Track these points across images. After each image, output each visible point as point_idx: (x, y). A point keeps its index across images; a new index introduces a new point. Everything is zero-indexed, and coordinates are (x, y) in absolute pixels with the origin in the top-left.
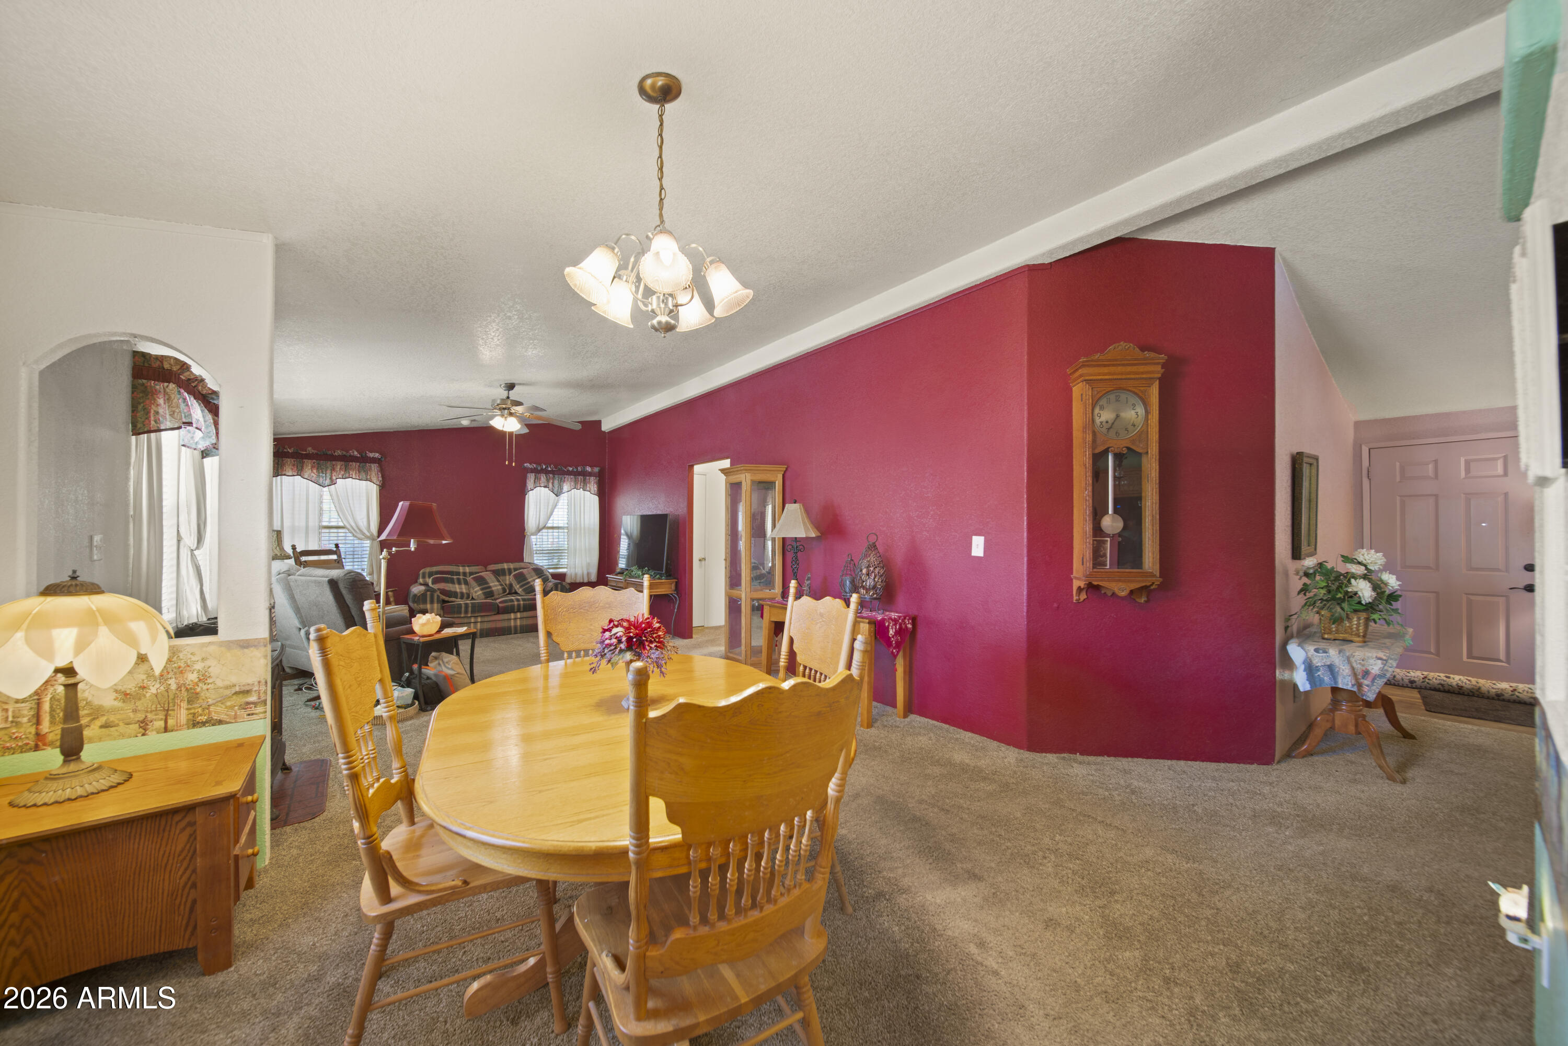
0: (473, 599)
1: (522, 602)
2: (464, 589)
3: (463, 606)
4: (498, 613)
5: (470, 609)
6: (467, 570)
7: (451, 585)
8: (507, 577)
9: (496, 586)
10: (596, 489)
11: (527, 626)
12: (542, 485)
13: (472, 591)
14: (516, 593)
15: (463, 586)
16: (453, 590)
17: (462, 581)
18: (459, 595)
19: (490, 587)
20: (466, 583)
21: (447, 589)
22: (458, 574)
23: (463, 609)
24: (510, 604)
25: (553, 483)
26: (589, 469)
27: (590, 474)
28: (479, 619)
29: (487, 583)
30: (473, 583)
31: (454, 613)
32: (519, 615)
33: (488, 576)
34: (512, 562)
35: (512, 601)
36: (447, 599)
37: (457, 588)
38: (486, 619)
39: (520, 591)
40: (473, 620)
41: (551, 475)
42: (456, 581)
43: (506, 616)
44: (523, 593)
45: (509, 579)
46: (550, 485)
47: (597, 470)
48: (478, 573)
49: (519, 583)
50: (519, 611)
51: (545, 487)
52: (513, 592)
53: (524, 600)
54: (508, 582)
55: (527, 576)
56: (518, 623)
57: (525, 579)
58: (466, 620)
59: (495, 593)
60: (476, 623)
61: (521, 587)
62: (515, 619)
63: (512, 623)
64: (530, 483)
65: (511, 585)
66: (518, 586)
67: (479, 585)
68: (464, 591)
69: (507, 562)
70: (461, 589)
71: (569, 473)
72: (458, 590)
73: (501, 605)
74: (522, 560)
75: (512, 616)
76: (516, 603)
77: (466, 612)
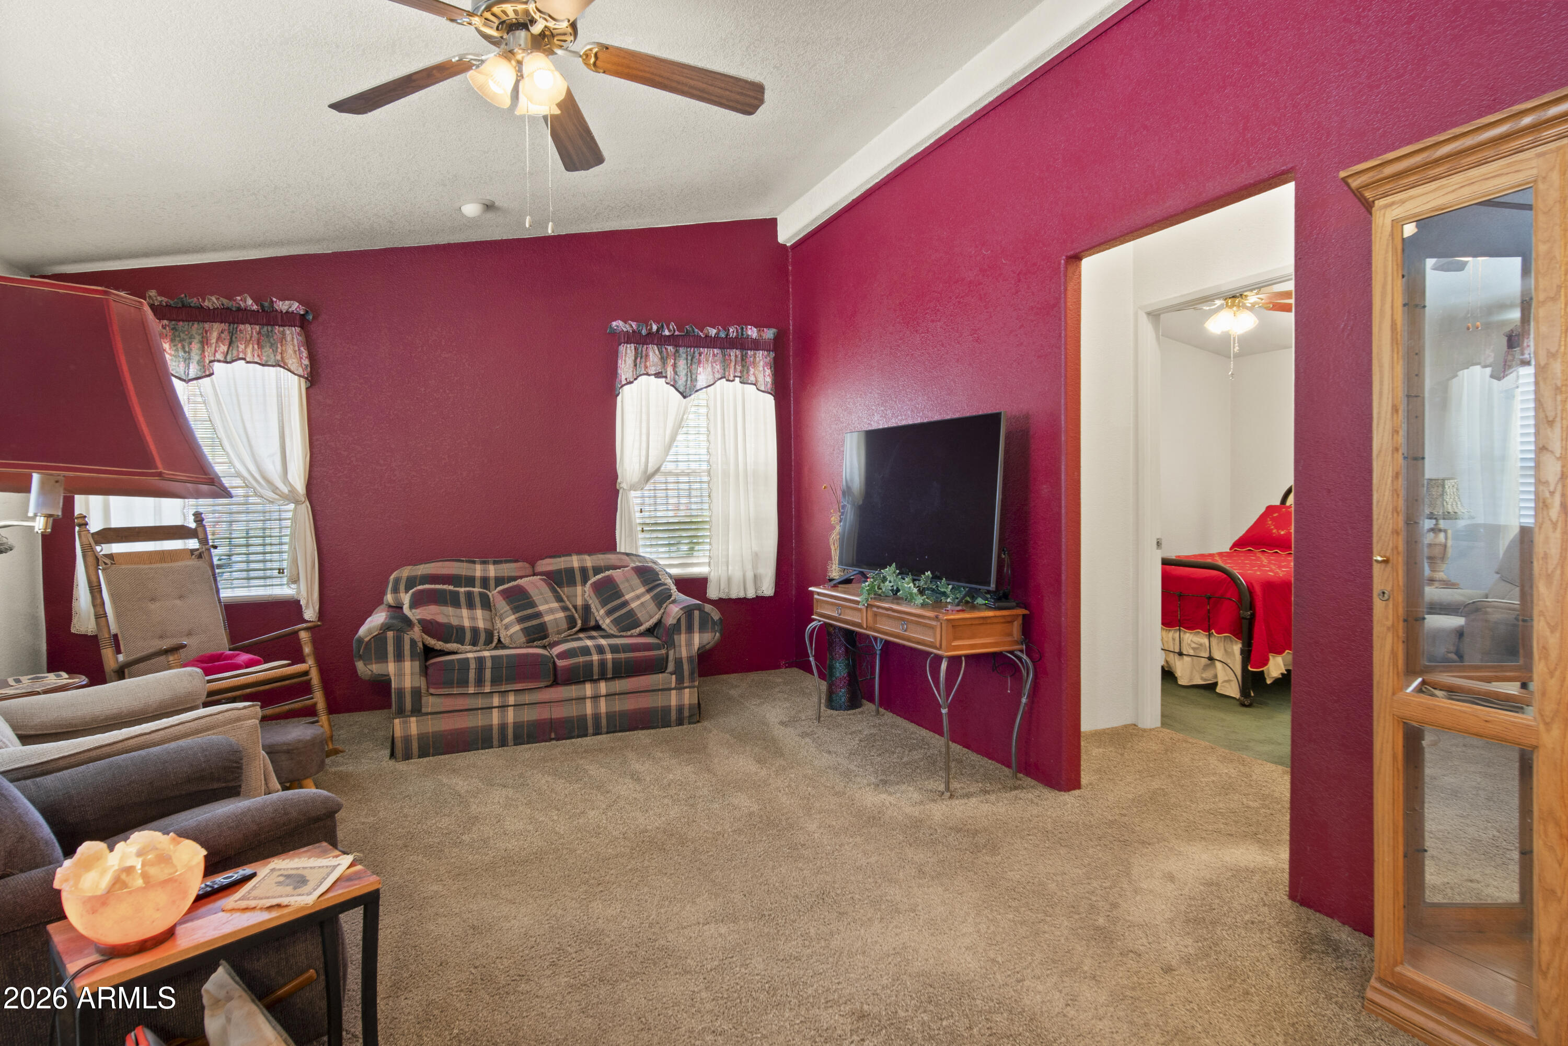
0: (500, 645)
1: (609, 656)
2: (480, 619)
3: (473, 665)
4: (555, 683)
5: (488, 674)
6: (492, 571)
7: (450, 610)
8: (579, 589)
9: (551, 611)
10: (769, 379)
11: (622, 714)
12: (652, 370)
13: (498, 625)
14: (598, 627)
15: (479, 613)
16: (455, 622)
17: (477, 600)
18: (468, 636)
19: (538, 615)
20: (486, 604)
21: (441, 619)
22: (470, 581)
23: (472, 675)
24: (581, 659)
25: (675, 366)
26: (752, 332)
27: (756, 345)
28: (511, 699)
29: (532, 605)
30: (501, 605)
31: (450, 684)
32: (603, 687)
33: (535, 586)
34: (590, 552)
35: (586, 651)
36: (438, 645)
37: (464, 618)
38: (527, 698)
39: (606, 623)
40: (496, 701)
41: (670, 349)
42: (463, 599)
43: (572, 691)
44: (613, 630)
45: (582, 594)
46: (670, 370)
47: (769, 334)
48: (515, 578)
49: (604, 603)
50: (603, 677)
51: (658, 375)
52: (591, 627)
53: (614, 649)
54: (579, 602)
55: (623, 587)
56: (603, 707)
57: (618, 594)
58: (480, 702)
59: (550, 631)
60: (503, 707)
61: (609, 613)
62: (596, 698)
63: (589, 709)
64: (625, 367)
65: (587, 608)
66: (602, 612)
67: (515, 610)
68: (481, 624)
69: (579, 552)
70: (473, 619)
71: (711, 343)
72: (467, 623)
73: (560, 663)
74: (610, 545)
75: (588, 689)
76: (595, 658)
77: (480, 682)
